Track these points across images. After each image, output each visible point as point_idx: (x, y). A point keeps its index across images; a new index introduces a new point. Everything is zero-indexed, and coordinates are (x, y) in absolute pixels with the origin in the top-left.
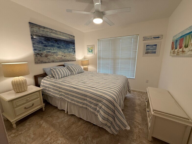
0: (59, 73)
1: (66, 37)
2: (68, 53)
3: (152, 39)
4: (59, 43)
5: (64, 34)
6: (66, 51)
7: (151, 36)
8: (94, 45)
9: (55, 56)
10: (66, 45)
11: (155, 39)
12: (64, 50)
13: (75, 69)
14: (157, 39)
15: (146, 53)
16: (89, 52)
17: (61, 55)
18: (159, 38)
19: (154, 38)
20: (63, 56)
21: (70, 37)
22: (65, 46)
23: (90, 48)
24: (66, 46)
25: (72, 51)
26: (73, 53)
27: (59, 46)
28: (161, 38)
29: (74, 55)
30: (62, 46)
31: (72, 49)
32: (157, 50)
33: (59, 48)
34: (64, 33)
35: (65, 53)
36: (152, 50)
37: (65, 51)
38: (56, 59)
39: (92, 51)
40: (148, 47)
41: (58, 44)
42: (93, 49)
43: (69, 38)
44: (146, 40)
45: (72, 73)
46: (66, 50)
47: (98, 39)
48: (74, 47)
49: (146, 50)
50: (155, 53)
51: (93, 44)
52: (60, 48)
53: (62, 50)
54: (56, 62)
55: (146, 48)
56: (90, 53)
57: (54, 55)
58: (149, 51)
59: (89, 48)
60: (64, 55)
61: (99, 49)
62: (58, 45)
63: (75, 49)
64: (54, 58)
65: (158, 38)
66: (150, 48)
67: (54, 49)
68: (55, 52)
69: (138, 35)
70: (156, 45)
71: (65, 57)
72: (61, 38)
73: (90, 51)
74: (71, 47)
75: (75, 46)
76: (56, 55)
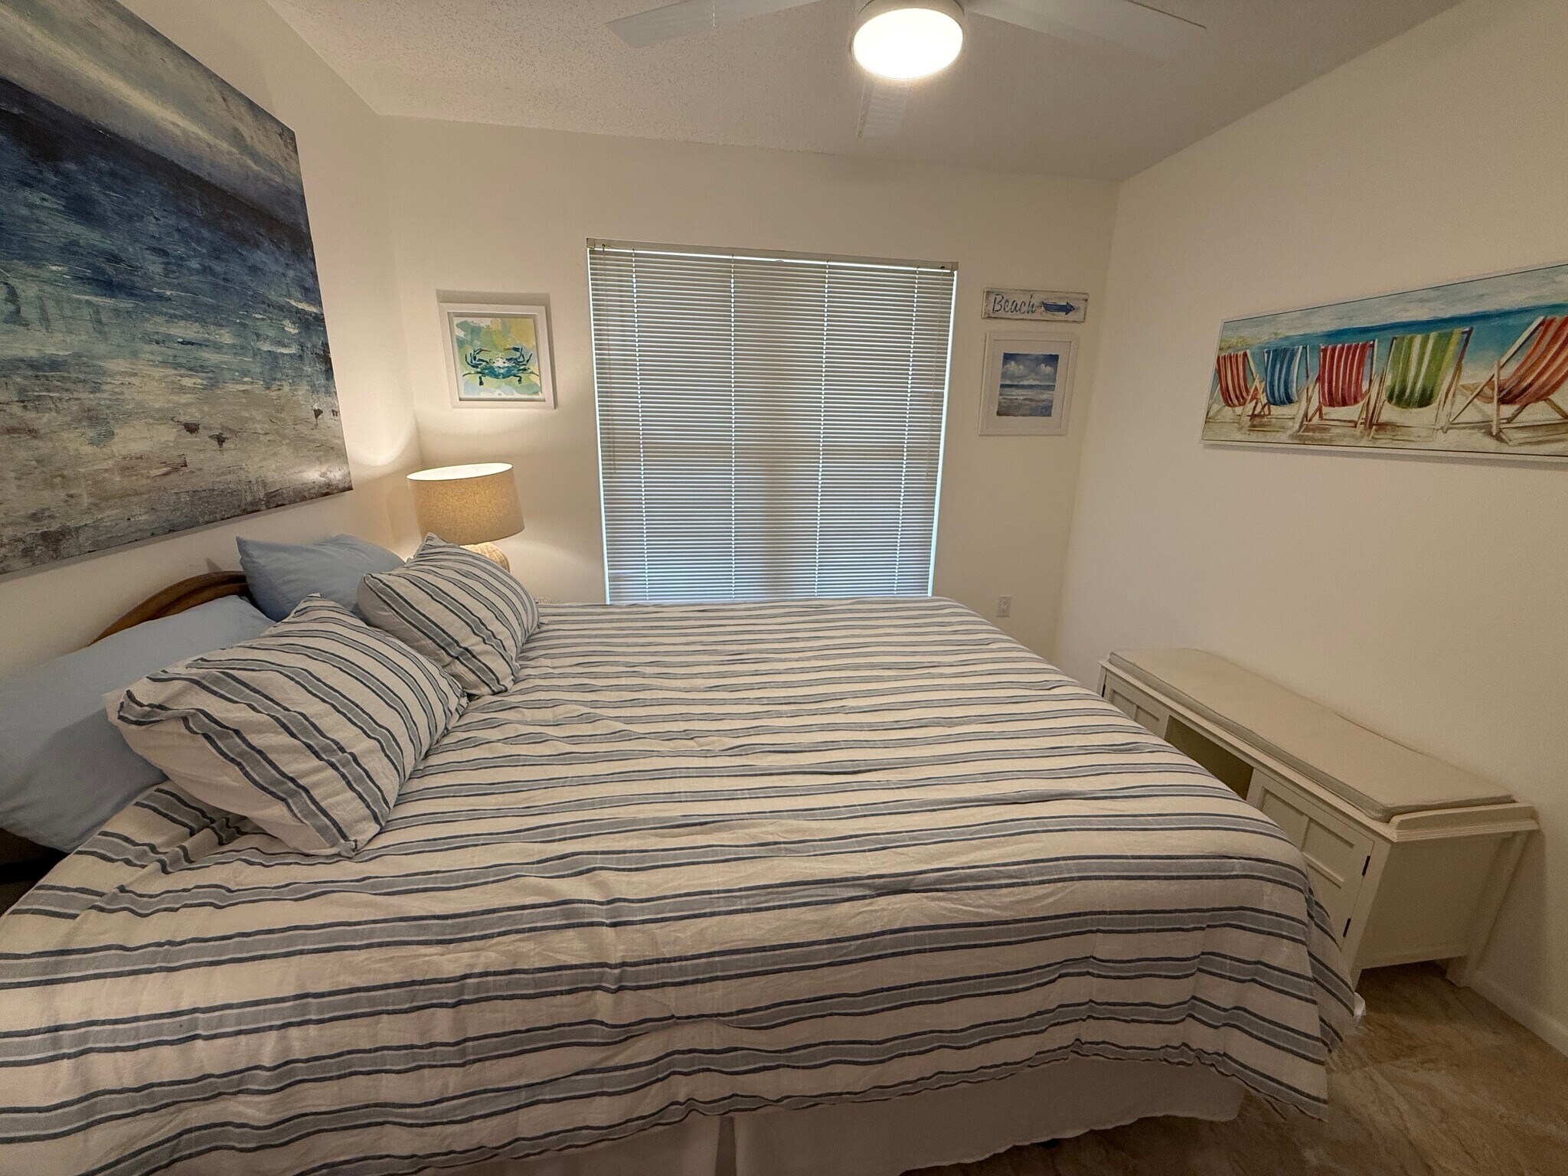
0: (345, 734)
1: (188, 106)
2: (258, 387)
3: (1035, 316)
4: (95, 189)
5: (152, 47)
6: (218, 347)
7: (1031, 293)
8: (544, 302)
9: (76, 443)
10: (217, 253)
11: (1049, 316)
12: (189, 330)
13: (483, 613)
14: (1061, 315)
15: (999, 414)
16: (486, 371)
17: (166, 417)
18: (1072, 316)
19: (1049, 307)
20: (192, 428)
21: (248, 129)
22: (206, 270)
23: (484, 323)
24: (219, 268)
25: (293, 350)
26: (314, 389)
27: (114, 259)
28: (1082, 312)
29: (327, 415)
30: (154, 266)
31: (291, 329)
32: (1056, 395)
33: (108, 287)
34: (154, 33)
35: (214, 378)
36: (1030, 393)
37: (210, 357)
38: (103, 497)
39: (518, 367)
40: (1012, 366)
41: (81, 208)
42: (528, 346)
43: (236, 138)
44: (1002, 314)
45: (459, 668)
46: (226, 337)
47: (591, 242)
48: (312, 293)
49: (1003, 386)
50: (1046, 410)
51: (535, 289)
52: (130, 291)
53: (157, 325)
54: (106, 543)
55: (1004, 375)
56: (494, 388)
57: (42, 420)
58: (1019, 395)
59: (475, 331)
60: (214, 419)
61: (614, 355)
62: (89, 236)
63: (320, 319)
64: (57, 476)
65: (1067, 309)
66: (1021, 377)
67: (28, 291)
68: (54, 364)
69: (954, 266)
70: (1053, 359)
71: (229, 456)
72: (123, 109)
73: (500, 363)
74: (272, 296)
75: (315, 276)
76: (91, 417)
